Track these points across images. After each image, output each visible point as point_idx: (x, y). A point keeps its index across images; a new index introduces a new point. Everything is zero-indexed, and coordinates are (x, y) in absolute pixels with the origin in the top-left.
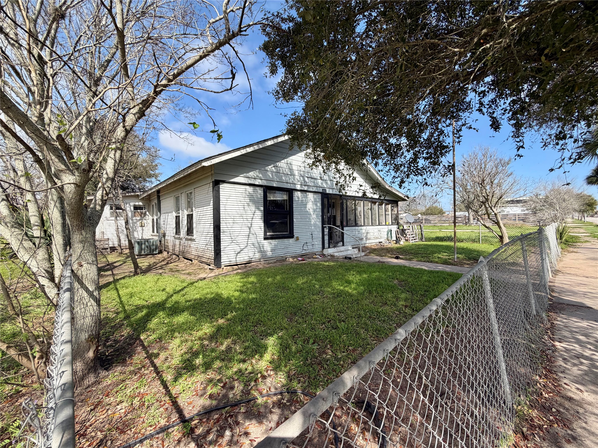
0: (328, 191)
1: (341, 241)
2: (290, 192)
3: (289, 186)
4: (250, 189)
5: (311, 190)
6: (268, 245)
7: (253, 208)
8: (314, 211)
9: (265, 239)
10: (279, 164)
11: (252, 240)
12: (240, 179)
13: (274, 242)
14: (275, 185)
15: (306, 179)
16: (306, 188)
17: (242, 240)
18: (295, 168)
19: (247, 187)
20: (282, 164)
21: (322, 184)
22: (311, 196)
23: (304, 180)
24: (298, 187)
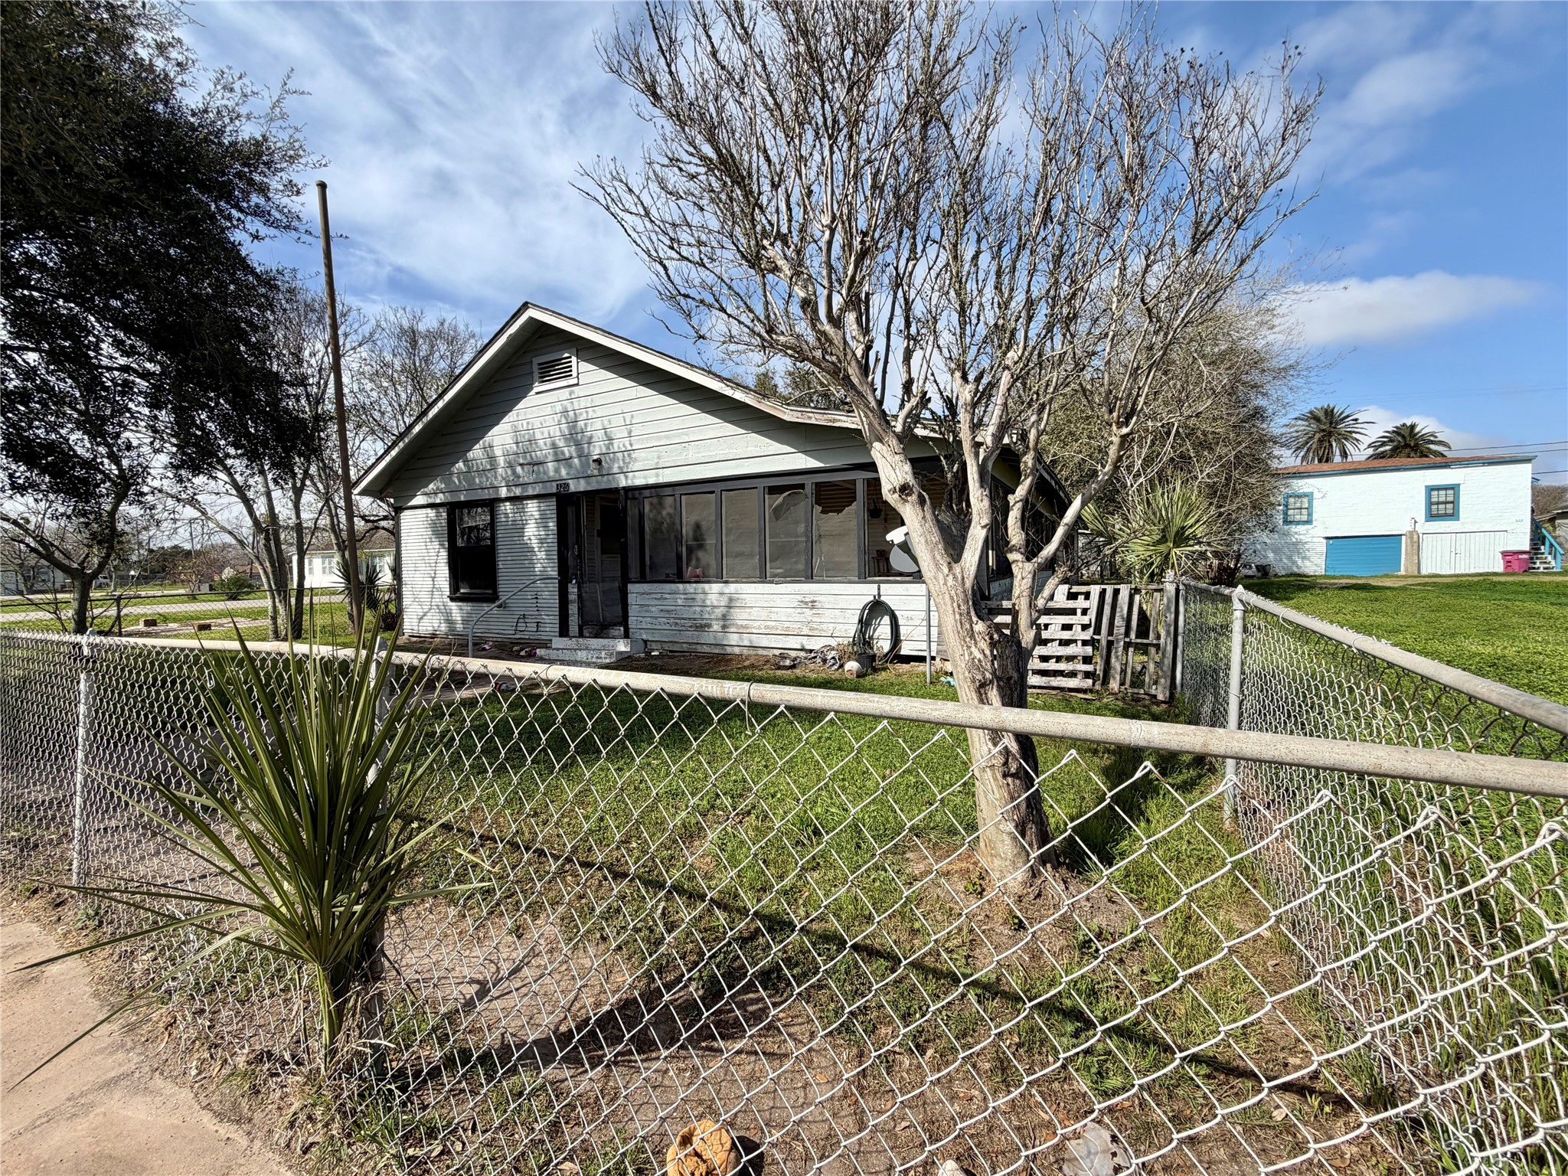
0: (573, 487)
1: (620, 624)
2: (492, 504)
3: (486, 495)
4: (431, 513)
5: (530, 492)
6: (457, 610)
7: (436, 545)
8: (541, 541)
9: (452, 599)
10: (470, 455)
11: (437, 600)
12: (419, 500)
13: (467, 607)
14: (462, 498)
15: (519, 469)
16: (518, 492)
17: (424, 596)
18: (498, 452)
19: (429, 510)
20: (476, 452)
21: (557, 470)
22: (532, 507)
23: (514, 473)
24: (503, 492)
